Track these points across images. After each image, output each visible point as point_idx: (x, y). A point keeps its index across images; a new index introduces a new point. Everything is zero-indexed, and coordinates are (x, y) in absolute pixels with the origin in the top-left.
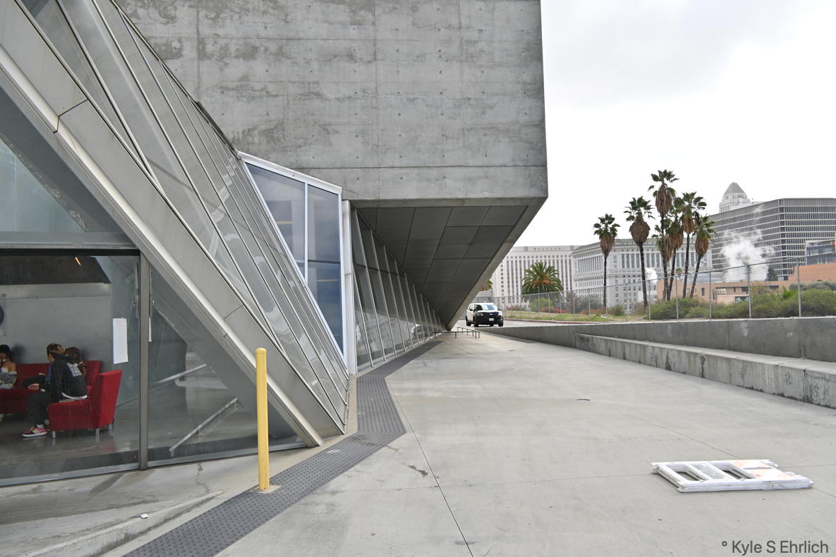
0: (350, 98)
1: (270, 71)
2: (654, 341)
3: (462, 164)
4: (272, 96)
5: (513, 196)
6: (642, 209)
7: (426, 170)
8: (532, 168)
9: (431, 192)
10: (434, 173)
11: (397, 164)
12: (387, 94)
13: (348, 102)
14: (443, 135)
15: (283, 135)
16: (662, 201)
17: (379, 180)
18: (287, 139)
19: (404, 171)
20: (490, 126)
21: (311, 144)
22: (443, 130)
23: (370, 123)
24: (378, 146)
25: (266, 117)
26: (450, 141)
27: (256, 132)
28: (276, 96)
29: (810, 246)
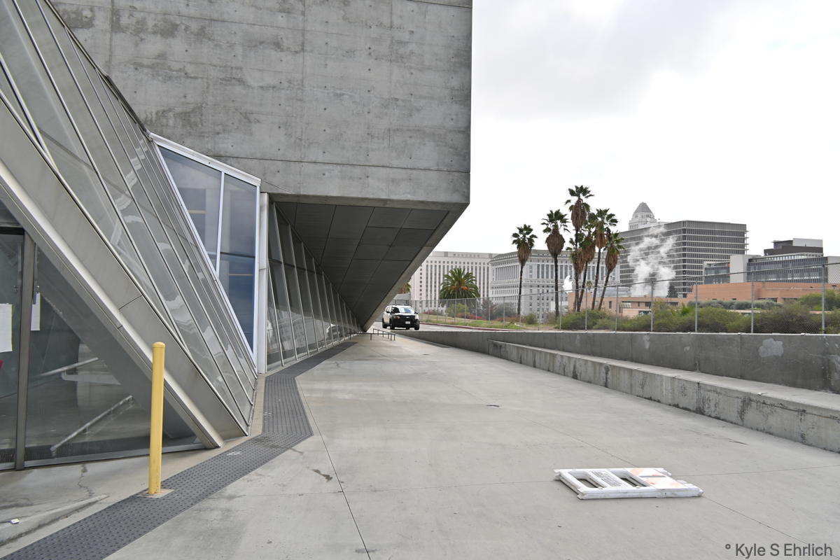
0: (274, 87)
1: (190, 51)
2: (564, 350)
3: (386, 165)
4: (191, 78)
5: (435, 200)
6: (559, 222)
7: (349, 168)
8: (456, 174)
9: (353, 190)
10: (357, 171)
11: (320, 159)
12: (314, 87)
13: (271, 91)
14: (368, 134)
15: (201, 120)
16: (578, 215)
17: (300, 175)
18: (205, 124)
19: (327, 167)
20: (416, 129)
21: (231, 132)
22: (368, 128)
23: (295, 115)
24: (301, 140)
25: (183, 100)
26: (375, 140)
27: (171, 114)
28: (196, 78)
29: (708, 267)
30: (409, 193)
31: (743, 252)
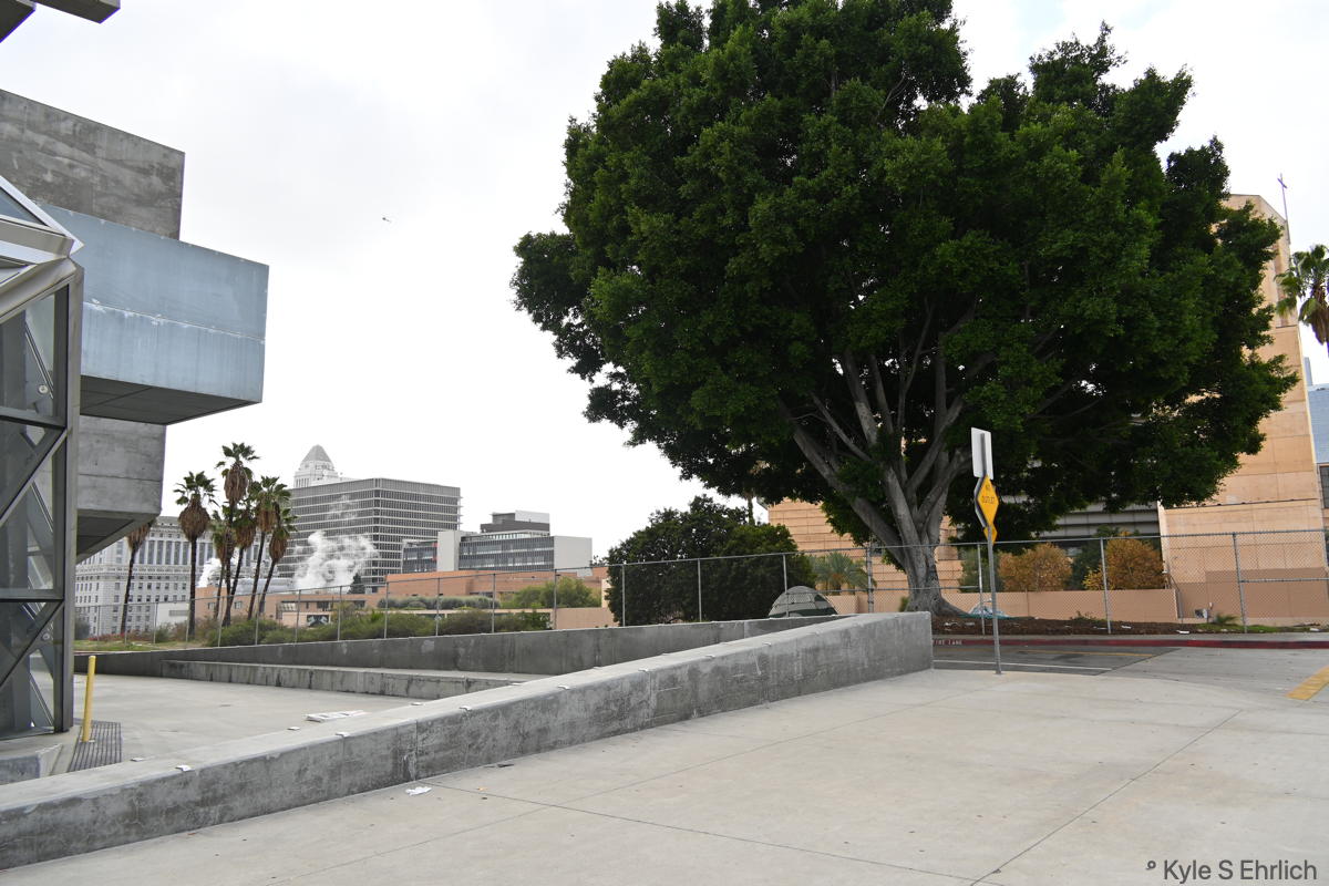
6: (202, 490)
16: (234, 484)
29: (408, 547)
30: (92, 502)
31: (454, 527)
